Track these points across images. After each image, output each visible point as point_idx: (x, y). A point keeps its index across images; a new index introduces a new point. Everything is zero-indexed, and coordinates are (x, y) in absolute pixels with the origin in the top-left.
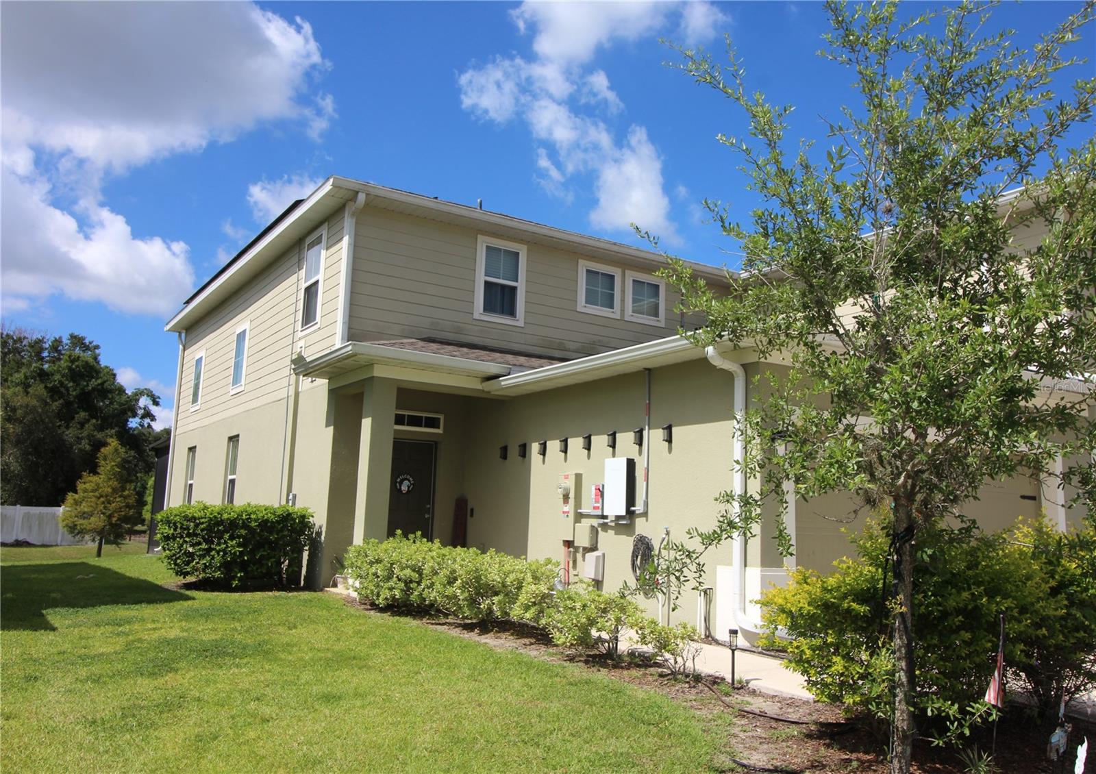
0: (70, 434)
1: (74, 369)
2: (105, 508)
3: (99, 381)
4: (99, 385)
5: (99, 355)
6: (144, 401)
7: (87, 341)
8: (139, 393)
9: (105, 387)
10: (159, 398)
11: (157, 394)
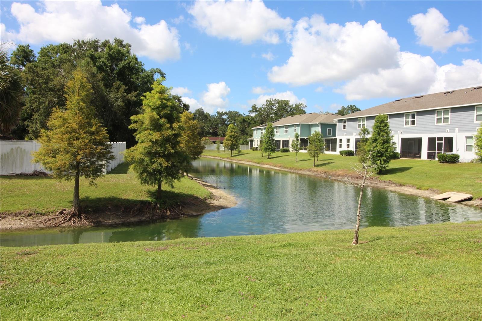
0: (112, 96)
1: (111, 54)
2: (70, 144)
3: (127, 62)
4: (127, 64)
5: (130, 50)
6: (157, 76)
7: (124, 43)
8: (153, 72)
9: (131, 65)
10: (165, 74)
11: (163, 72)
